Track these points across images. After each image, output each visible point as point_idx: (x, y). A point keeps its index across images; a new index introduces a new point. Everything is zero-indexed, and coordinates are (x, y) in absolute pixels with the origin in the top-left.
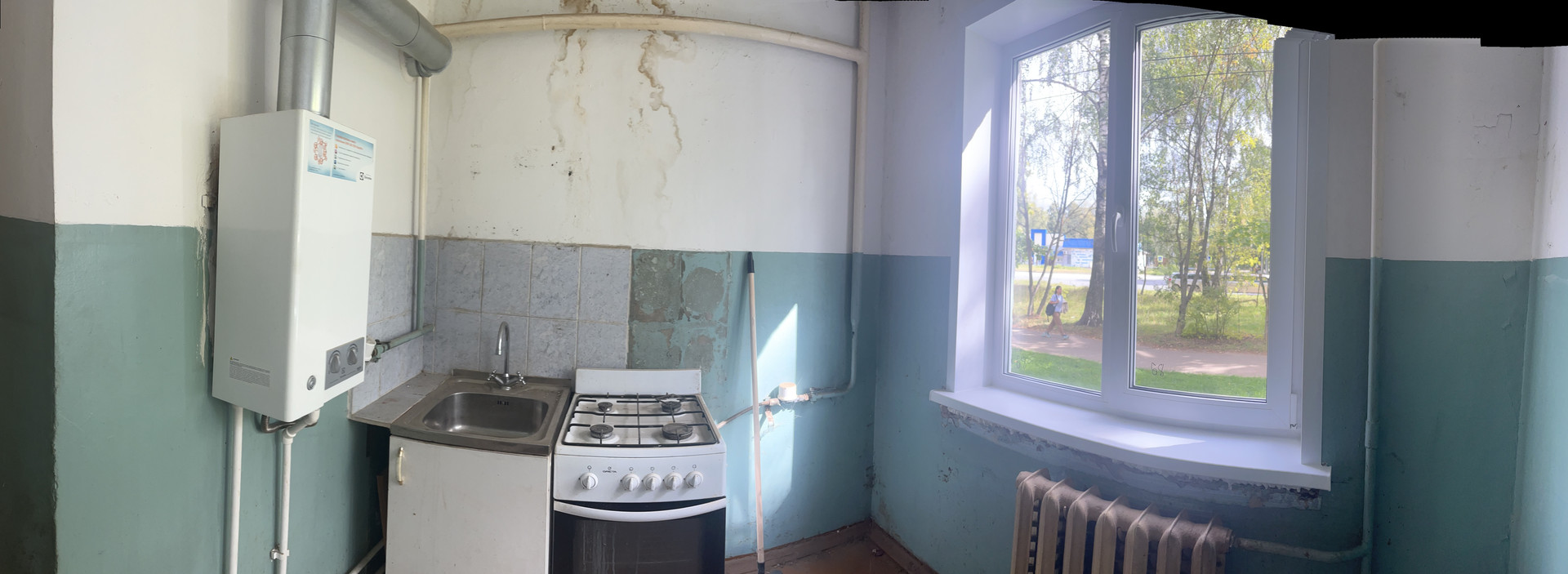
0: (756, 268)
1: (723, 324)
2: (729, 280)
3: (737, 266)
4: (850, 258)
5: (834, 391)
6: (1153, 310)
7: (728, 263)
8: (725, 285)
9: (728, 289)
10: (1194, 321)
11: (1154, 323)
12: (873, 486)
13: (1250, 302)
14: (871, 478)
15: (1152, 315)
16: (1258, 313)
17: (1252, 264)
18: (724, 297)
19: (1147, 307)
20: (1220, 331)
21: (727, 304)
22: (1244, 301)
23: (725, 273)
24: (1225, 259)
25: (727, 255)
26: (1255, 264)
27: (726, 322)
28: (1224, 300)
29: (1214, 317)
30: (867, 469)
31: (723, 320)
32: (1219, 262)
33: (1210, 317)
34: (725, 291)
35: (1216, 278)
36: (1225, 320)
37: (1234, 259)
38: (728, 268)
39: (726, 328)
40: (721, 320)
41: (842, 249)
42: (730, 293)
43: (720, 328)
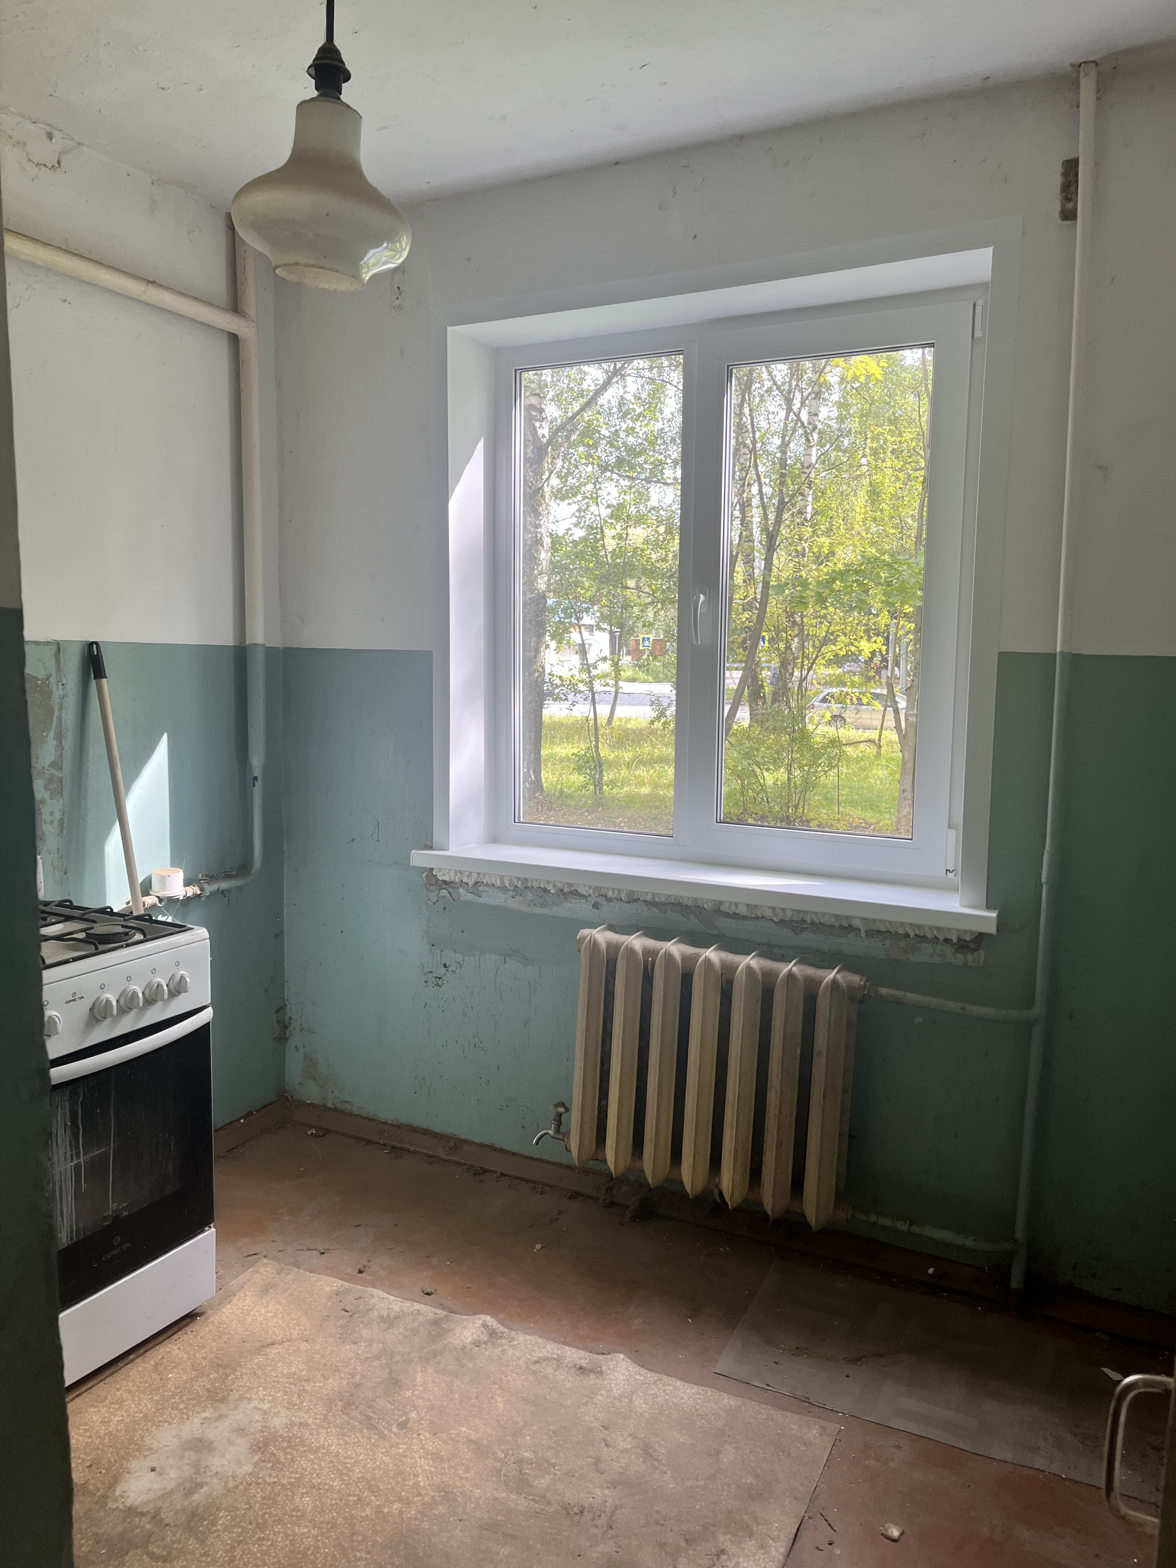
0: (108, 671)
1: (55, 772)
2: (61, 692)
3: (73, 664)
4: (241, 654)
5: (228, 877)
6: (640, 762)
7: (58, 661)
8: (55, 701)
9: (61, 708)
10: (736, 785)
11: (645, 790)
12: (287, 1039)
13: (862, 747)
14: (284, 1025)
15: (642, 772)
16: (881, 773)
17: (866, 654)
18: (54, 724)
19: (628, 756)
20: (796, 807)
21: (59, 736)
22: (849, 744)
23: (53, 680)
24: (804, 637)
25: (54, 647)
26: (873, 653)
27: (61, 769)
28: (802, 737)
29: (782, 775)
30: (277, 1012)
31: (56, 765)
32: (788, 648)
33: (772, 778)
34: (56, 713)
35: (782, 690)
36: (808, 784)
37: (825, 642)
38: (59, 669)
39: (61, 780)
40: (53, 765)
41: (225, 637)
42: (63, 715)
43: (51, 780)
